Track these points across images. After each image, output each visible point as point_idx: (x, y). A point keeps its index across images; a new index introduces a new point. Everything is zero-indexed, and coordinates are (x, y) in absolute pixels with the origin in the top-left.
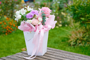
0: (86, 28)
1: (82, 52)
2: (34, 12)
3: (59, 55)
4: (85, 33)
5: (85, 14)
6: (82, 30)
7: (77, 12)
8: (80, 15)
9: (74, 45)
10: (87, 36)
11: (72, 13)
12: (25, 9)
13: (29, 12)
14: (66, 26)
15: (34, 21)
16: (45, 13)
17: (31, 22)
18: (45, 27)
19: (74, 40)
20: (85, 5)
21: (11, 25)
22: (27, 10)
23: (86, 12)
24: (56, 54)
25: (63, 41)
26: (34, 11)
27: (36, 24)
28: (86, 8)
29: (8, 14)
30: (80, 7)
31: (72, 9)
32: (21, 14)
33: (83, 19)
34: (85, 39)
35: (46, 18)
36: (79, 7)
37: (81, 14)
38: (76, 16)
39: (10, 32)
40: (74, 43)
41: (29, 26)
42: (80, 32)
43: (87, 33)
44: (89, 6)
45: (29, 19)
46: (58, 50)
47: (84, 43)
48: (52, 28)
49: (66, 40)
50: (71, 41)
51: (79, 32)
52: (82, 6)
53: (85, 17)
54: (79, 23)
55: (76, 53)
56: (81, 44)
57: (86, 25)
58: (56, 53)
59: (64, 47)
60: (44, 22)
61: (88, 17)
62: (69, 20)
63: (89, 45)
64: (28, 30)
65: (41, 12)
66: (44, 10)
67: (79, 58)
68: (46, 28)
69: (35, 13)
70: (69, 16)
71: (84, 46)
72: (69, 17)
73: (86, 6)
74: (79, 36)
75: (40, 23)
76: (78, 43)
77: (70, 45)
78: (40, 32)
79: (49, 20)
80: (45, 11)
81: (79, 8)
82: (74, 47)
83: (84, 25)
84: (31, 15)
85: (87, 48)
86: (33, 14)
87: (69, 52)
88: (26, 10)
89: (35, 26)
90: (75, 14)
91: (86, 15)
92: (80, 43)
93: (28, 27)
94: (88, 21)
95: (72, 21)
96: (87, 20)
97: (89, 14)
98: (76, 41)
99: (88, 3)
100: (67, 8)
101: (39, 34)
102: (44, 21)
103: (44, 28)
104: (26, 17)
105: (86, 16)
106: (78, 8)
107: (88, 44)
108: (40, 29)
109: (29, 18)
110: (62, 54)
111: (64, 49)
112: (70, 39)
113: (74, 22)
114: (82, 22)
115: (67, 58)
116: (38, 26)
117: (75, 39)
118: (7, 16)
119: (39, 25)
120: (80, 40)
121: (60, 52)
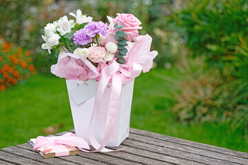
0: (221, 73)
1: (211, 138)
2: (96, 28)
3: (147, 145)
4: (219, 86)
5: (220, 33)
6: (211, 79)
7: (197, 28)
8: (205, 36)
9: (188, 120)
10: (225, 94)
11: (183, 30)
12: (70, 18)
13: (82, 26)
14: (168, 66)
15: (95, 52)
16: (124, 30)
17: (87, 56)
18: (125, 68)
19: (188, 107)
20: (220, 11)
21: (16, 65)
22: (75, 22)
23: (221, 29)
24: (140, 144)
25: (157, 108)
26: (96, 24)
27: (101, 60)
28: (222, 17)
29: (8, 33)
30: (206, 16)
31: (183, 19)
32: (58, 32)
33: (213, 48)
34: (219, 102)
35: (127, 45)
36: (204, 15)
37: (209, 33)
38: (195, 39)
39: (11, 83)
40: (189, 113)
41: (80, 65)
42: (206, 84)
43: (225, 87)
44: (229, 12)
45: (82, 47)
46: (143, 132)
47: (215, 113)
48: (144, 72)
49: (166, 104)
50: (181, 109)
51: (204, 85)
52: (211, 12)
53: (219, 44)
54: (204, 58)
55: (193, 142)
56: (208, 118)
57: (221, 64)
58: (140, 141)
59: (162, 124)
60: (123, 55)
61: (227, 43)
62: (174, 51)
63: (229, 120)
64: (79, 77)
65: (113, 28)
66: (122, 23)
67: (203, 154)
68: (128, 70)
69: (96, 31)
70: (176, 40)
71: (216, 123)
72: (174, 44)
73: (222, 14)
74: (202, 94)
75: (110, 58)
76: (199, 115)
77: (178, 119)
78: (110, 81)
79: (135, 50)
80: (124, 24)
81: (203, 17)
82: (189, 126)
83: (216, 65)
84: (87, 36)
85: (223, 129)
86: (92, 32)
87: (174, 139)
88: (73, 21)
89: (96, 65)
90: (191, 34)
91: (222, 36)
92: (204, 115)
93: (77, 69)
94: (226, 55)
95: (185, 52)
96: (225, 51)
97: (229, 34)
98: (194, 110)
99: (228, 6)
100: (169, 18)
101: (109, 86)
102: (121, 53)
103: (122, 70)
104: (72, 41)
105: (223, 39)
106: (200, 18)
107: (228, 116)
108: (111, 73)
109: (80, 43)
110: (156, 143)
111: (162, 131)
112: (177, 103)
113: (188, 56)
114: (210, 55)
115: (169, 153)
116: (106, 66)
117: (190, 103)
118: (5, 38)
119: (107, 63)
120: (205, 106)
121: (150, 139)
